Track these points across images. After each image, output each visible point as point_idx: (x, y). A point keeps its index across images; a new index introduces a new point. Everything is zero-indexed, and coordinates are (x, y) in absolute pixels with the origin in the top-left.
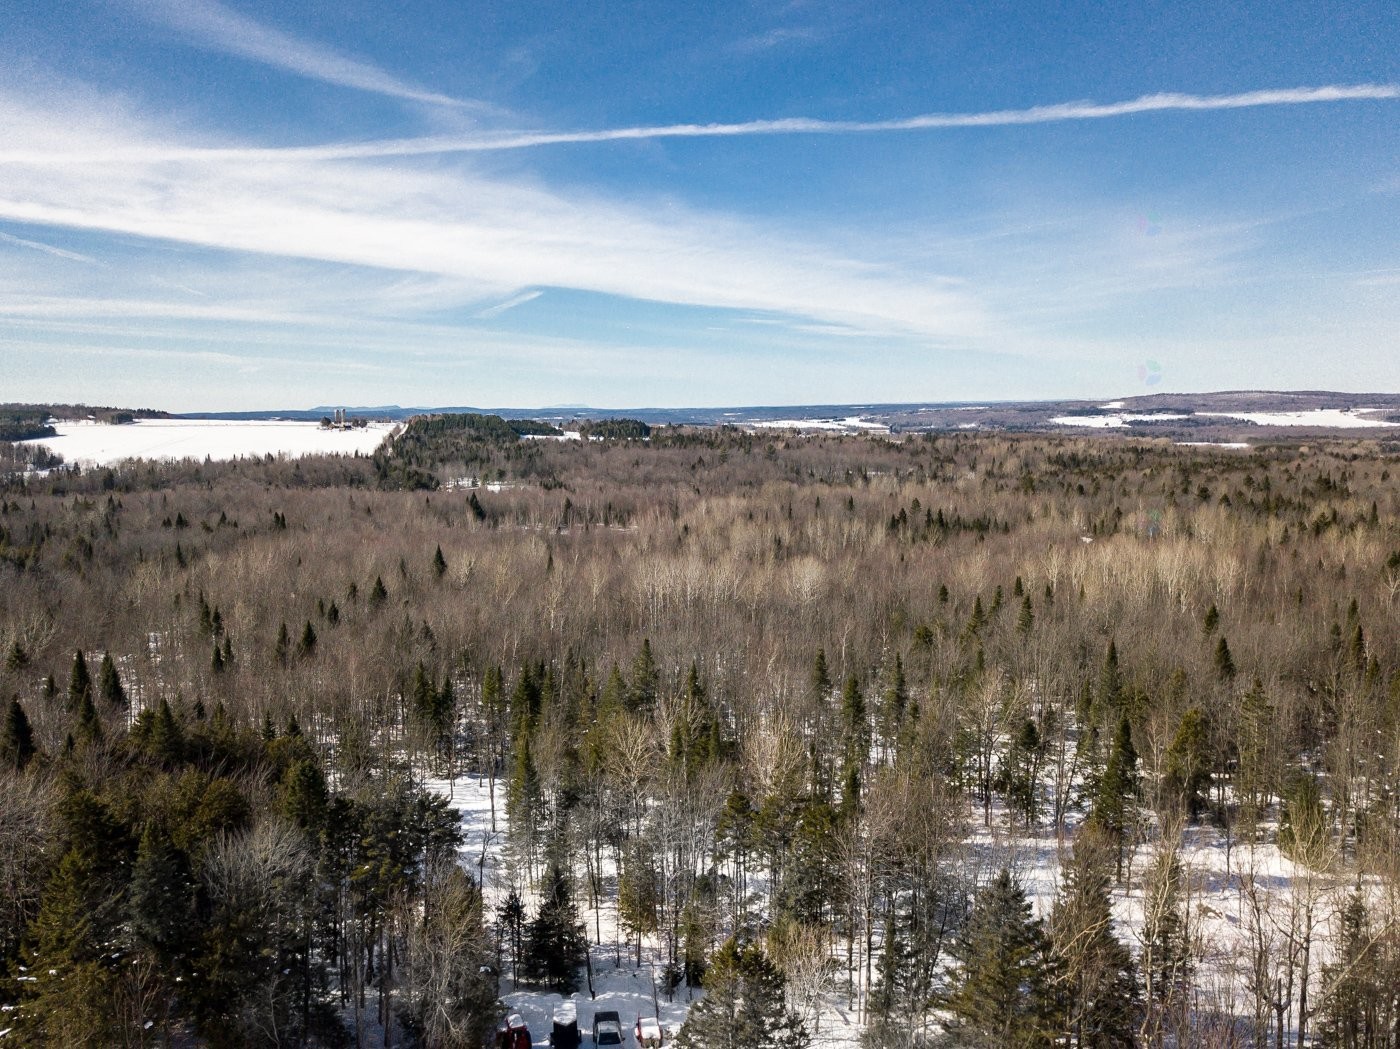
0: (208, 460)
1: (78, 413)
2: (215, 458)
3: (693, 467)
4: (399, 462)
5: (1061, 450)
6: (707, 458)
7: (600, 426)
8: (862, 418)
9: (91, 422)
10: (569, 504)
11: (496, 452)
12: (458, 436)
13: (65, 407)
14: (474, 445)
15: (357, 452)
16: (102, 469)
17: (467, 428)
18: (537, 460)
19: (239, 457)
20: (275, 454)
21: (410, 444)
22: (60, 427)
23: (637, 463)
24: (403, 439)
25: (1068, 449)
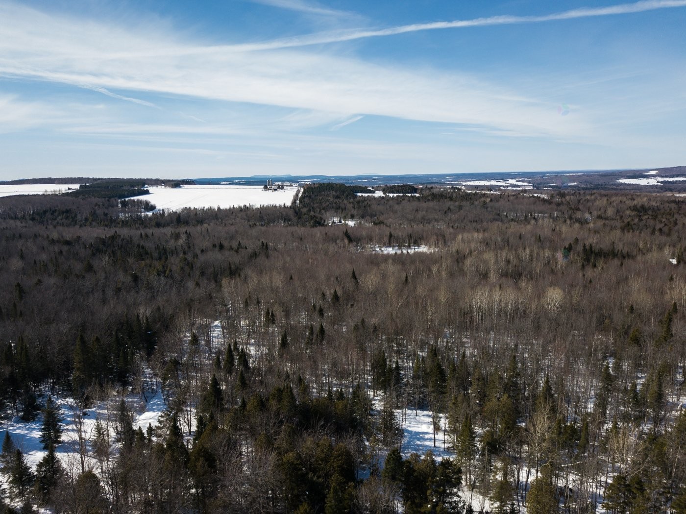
0: (219, 208)
1: (157, 182)
2: (222, 207)
3: (446, 212)
4: (304, 210)
5: (635, 202)
6: (452, 207)
7: (392, 188)
8: (517, 180)
9: (163, 187)
10: (391, 236)
11: (348, 205)
12: (328, 196)
13: (151, 180)
14: (336, 200)
15: (284, 205)
16: (175, 213)
17: (331, 191)
18: (368, 209)
19: (232, 207)
20: (248, 205)
21: (307, 199)
22: (151, 189)
23: (417, 210)
24: (303, 197)
25: (638, 202)
